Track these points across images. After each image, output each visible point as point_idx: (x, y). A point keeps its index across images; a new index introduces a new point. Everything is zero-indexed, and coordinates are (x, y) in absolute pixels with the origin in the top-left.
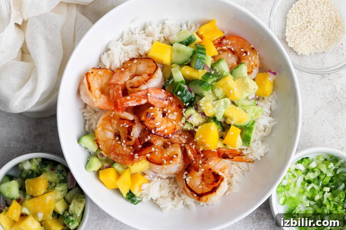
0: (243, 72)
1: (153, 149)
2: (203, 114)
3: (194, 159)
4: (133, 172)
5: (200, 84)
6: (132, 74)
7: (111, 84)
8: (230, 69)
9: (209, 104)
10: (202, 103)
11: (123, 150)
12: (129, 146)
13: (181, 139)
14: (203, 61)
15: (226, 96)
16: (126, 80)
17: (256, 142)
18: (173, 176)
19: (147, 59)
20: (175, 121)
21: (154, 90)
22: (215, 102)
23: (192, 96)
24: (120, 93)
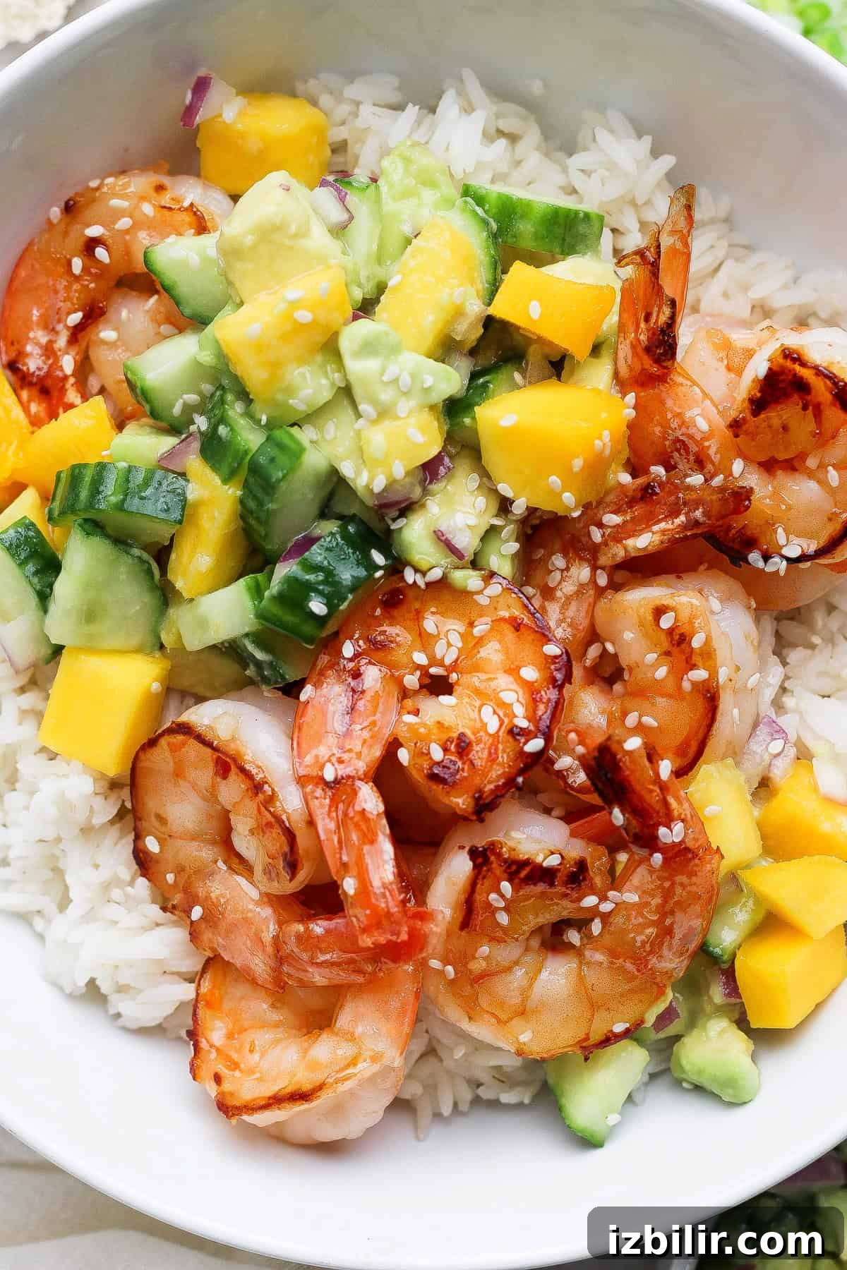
0: (195, 259)
1: (634, 743)
2: (430, 470)
3: (682, 518)
4: (755, 847)
5: (268, 494)
6: (220, 864)
7: (274, 978)
8: (181, 330)
9: (377, 438)
10: (372, 479)
11: (642, 905)
12: (612, 871)
13: (568, 588)
14: (139, 478)
15: (330, 349)
16: (254, 894)
17: (578, 181)
18: (769, 625)
19: (141, 781)
20: (471, 625)
21: (304, 746)
22: (362, 407)
23: (332, 534)
24: (328, 931)
